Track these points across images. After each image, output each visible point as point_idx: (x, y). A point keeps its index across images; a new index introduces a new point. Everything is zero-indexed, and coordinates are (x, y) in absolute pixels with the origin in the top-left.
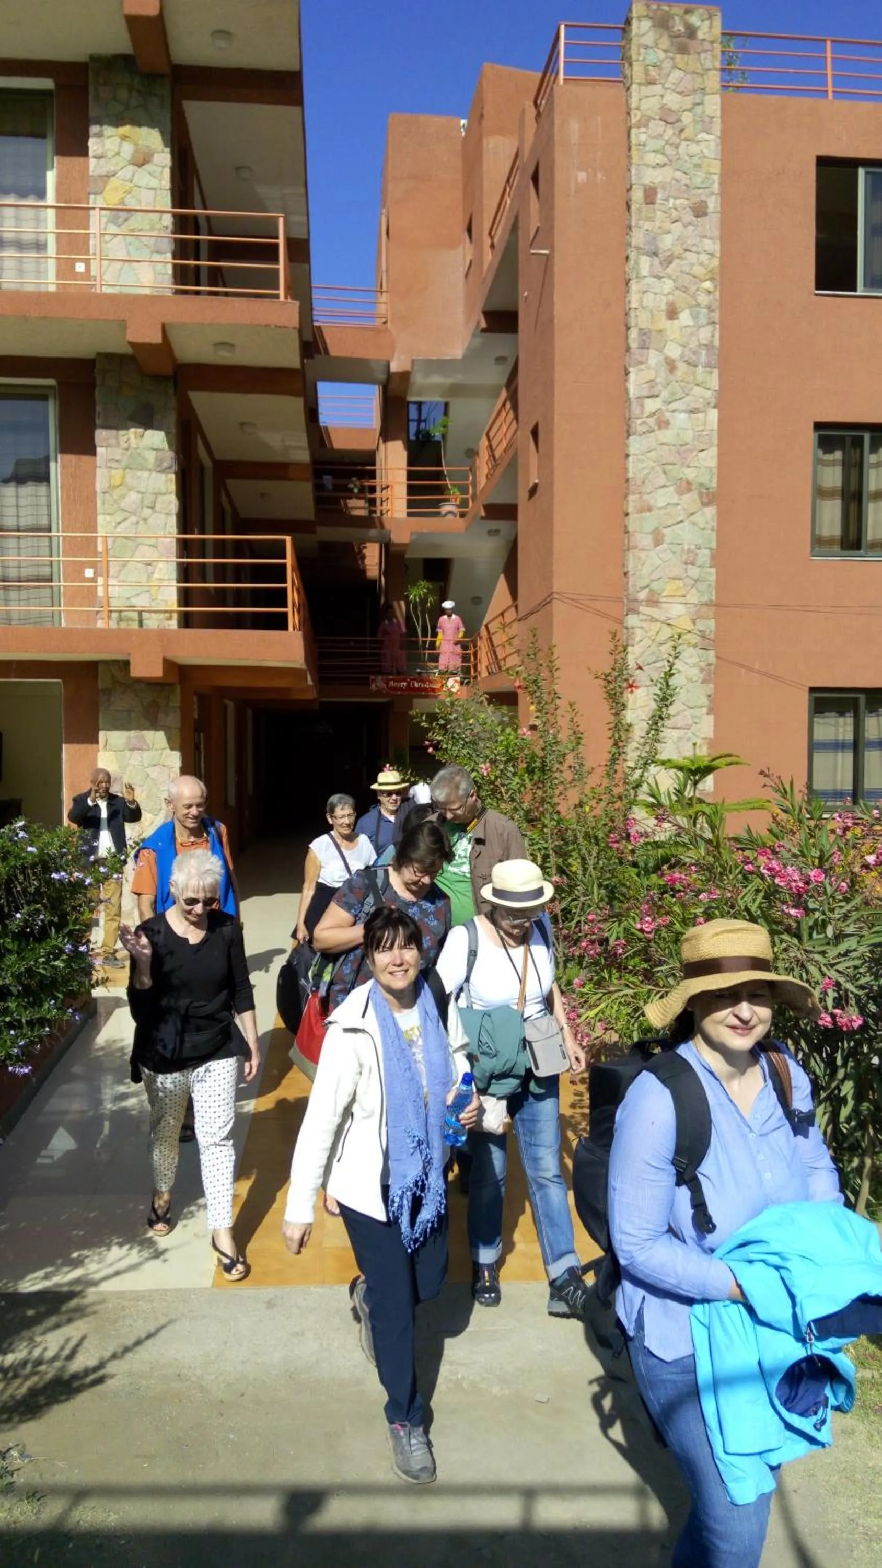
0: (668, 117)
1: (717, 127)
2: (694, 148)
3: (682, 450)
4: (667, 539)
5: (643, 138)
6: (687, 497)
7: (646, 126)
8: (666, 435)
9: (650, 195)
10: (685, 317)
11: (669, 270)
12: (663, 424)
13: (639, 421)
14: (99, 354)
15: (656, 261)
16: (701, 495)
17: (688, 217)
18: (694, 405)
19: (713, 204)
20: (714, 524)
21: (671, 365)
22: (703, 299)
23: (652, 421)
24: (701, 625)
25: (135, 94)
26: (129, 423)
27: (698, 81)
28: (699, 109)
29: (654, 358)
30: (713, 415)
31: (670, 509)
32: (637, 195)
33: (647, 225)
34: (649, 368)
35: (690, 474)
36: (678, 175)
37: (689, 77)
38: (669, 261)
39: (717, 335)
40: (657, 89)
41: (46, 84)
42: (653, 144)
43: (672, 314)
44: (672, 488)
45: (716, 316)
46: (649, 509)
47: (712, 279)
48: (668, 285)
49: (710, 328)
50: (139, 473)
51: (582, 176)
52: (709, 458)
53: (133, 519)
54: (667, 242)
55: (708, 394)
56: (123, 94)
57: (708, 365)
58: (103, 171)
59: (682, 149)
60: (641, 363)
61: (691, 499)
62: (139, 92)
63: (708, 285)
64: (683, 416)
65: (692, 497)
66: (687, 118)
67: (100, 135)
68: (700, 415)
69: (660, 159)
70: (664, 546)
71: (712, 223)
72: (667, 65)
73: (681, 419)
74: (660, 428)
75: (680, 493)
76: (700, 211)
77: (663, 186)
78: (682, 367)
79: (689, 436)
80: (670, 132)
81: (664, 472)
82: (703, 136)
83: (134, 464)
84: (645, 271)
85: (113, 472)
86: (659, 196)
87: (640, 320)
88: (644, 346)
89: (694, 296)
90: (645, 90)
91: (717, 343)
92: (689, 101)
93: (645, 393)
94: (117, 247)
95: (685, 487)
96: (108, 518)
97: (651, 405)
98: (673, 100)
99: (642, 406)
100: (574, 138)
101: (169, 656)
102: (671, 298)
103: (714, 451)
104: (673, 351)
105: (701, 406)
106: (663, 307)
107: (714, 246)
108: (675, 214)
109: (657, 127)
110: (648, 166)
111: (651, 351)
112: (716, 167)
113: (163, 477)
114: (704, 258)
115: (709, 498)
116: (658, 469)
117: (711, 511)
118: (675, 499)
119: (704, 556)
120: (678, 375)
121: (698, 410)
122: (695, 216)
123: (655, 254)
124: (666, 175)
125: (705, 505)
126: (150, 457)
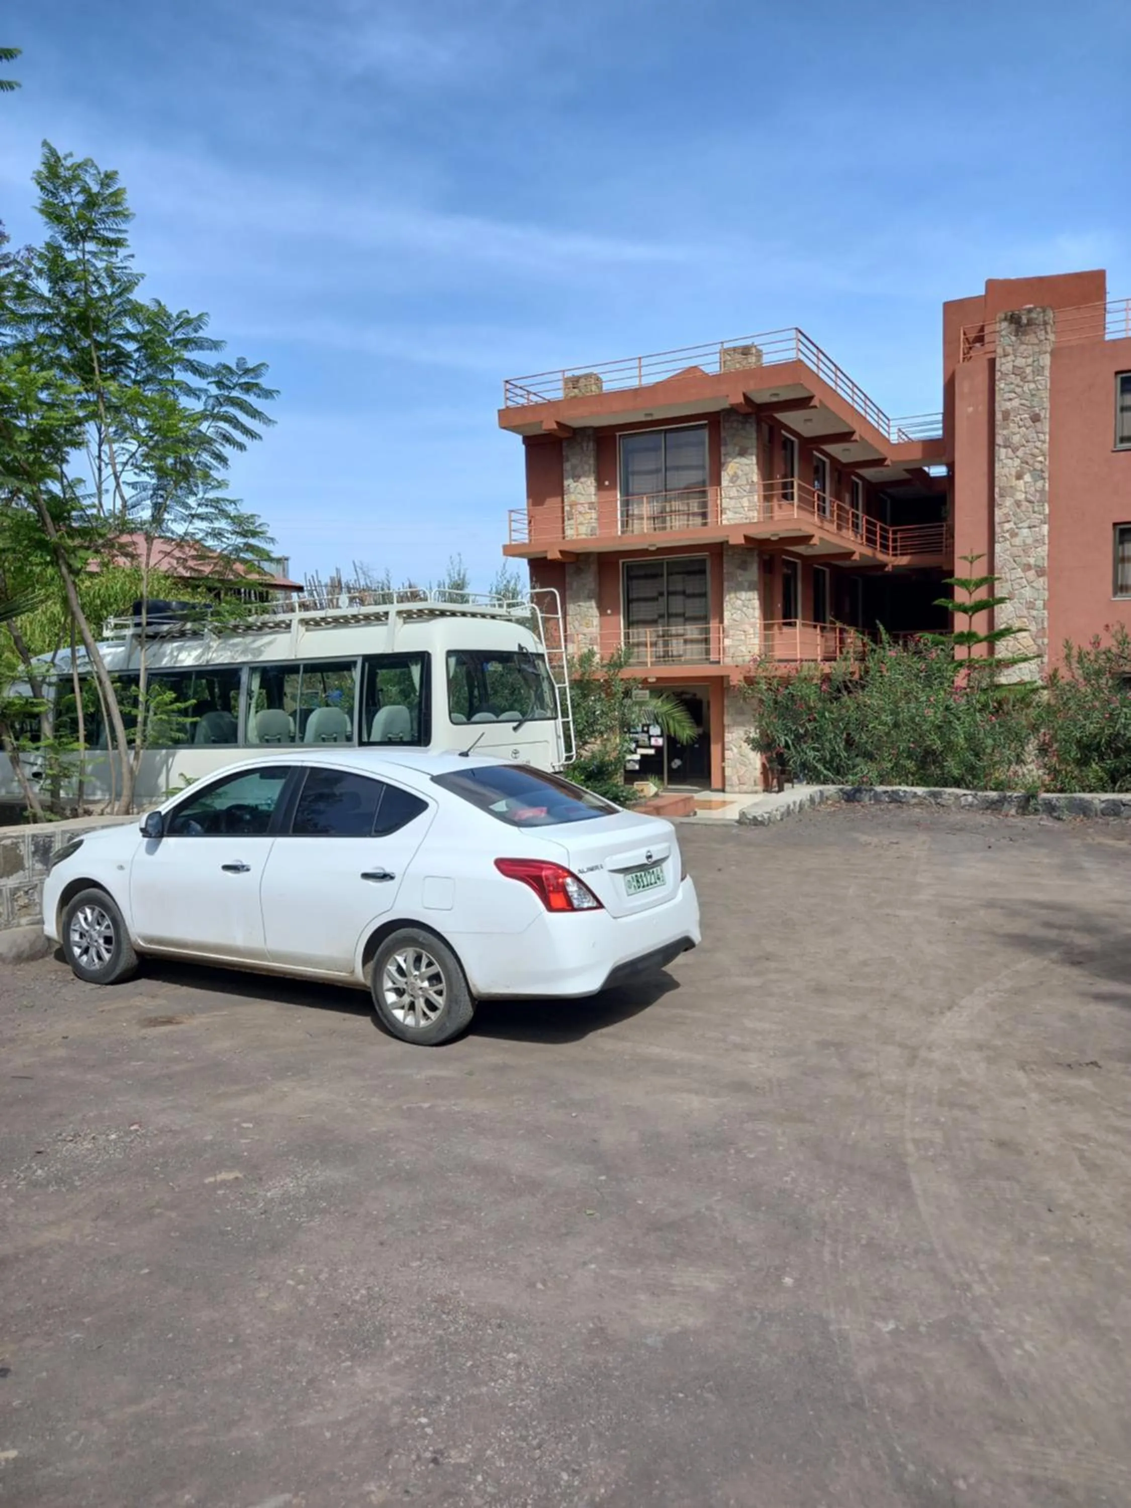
0: (1018, 371)
1: (1047, 373)
2: (1032, 386)
3: (1026, 548)
5: (1002, 386)
6: (1028, 573)
7: (1005, 379)
8: (1017, 541)
9: (1006, 415)
10: (1027, 477)
11: (1018, 454)
12: (1014, 535)
13: (1001, 535)
15: (1010, 450)
16: (1037, 571)
17: (1029, 423)
18: (1031, 524)
19: (1045, 414)
20: (1046, 586)
21: (1018, 504)
22: (1039, 466)
23: (1008, 535)
24: (1037, 641)
25: (740, 425)
27: (1037, 349)
28: (1036, 364)
29: (1009, 502)
30: (1045, 528)
31: (1019, 581)
32: (999, 416)
33: (1005, 432)
34: (1006, 507)
35: (1032, 561)
36: (1023, 401)
37: (1030, 347)
38: (1017, 449)
39: (1047, 485)
40: (1010, 358)
42: (1007, 389)
43: (1019, 477)
44: (1019, 569)
45: (1046, 475)
46: (1008, 581)
47: (1044, 455)
48: (1017, 462)
49: (1042, 481)
51: (970, 409)
52: (1043, 550)
54: (1016, 439)
55: (1043, 517)
56: (735, 425)
57: (1041, 501)
59: (1025, 388)
60: (1002, 505)
61: (1031, 574)
63: (1040, 458)
64: (1027, 530)
65: (1033, 572)
66: (1028, 370)
68: (1037, 529)
70: (1016, 600)
71: (1044, 425)
72: (1016, 343)
73: (1025, 531)
74: (1012, 538)
75: (1024, 571)
76: (1036, 419)
77: (1013, 409)
78: (1025, 504)
79: (1029, 541)
80: (1019, 378)
81: (1015, 561)
82: (1039, 378)
83: (740, 588)
84: (1003, 457)
86: (1012, 415)
87: (1001, 482)
88: (1002, 496)
89: (1033, 466)
90: (1003, 360)
91: (1046, 489)
92: (1030, 360)
93: (1003, 520)
94: (735, 492)
95: (1028, 568)
97: (1007, 526)
98: (1020, 362)
99: (1003, 527)
100: (966, 389)
102: (1019, 468)
103: (1046, 547)
104: (1021, 496)
105: (1036, 524)
106: (1015, 474)
107: (1044, 437)
108: (1021, 423)
109: (1011, 378)
110: (1005, 400)
111: (1007, 498)
112: (1047, 395)
114: (1039, 444)
115: (1042, 573)
116: (1013, 559)
117: (1043, 580)
118: (1022, 575)
119: (1039, 604)
120: (1023, 508)
121: (1034, 526)
122: (1034, 422)
123: (1009, 447)
124: (1016, 403)
125: (1039, 576)
126: (746, 584)
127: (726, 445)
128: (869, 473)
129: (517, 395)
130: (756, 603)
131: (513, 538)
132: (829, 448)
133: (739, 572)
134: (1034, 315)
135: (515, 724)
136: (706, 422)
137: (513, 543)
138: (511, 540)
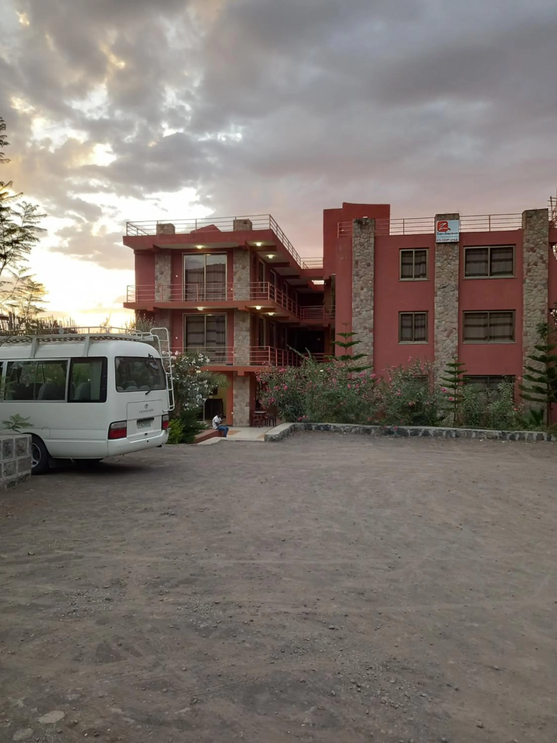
0: (361, 244)
1: (373, 246)
2: (367, 251)
3: (365, 319)
5: (355, 250)
6: (365, 331)
7: (356, 247)
8: (361, 317)
9: (357, 262)
10: (365, 290)
11: (362, 279)
13: (354, 314)
15: (358, 277)
16: (369, 330)
17: (366, 266)
18: (367, 309)
19: (372, 263)
20: (372, 337)
21: (362, 301)
22: (369, 285)
23: (357, 314)
24: (369, 360)
27: (368, 235)
28: (369, 242)
29: (358, 299)
30: (372, 312)
31: (362, 333)
32: (354, 262)
33: (356, 269)
34: (357, 301)
35: (367, 325)
36: (363, 257)
37: (366, 234)
38: (361, 277)
39: (373, 293)
40: (359, 238)
42: (357, 251)
43: (362, 289)
44: (362, 329)
45: (372, 289)
46: (357, 333)
47: (372, 281)
49: (371, 292)
50: (242, 332)
51: (342, 258)
54: (361, 273)
55: (371, 307)
56: (240, 254)
57: (371, 300)
58: (236, 271)
59: (364, 251)
60: (355, 300)
63: (370, 282)
65: (367, 330)
66: (366, 244)
68: (369, 312)
69: (359, 254)
70: (361, 343)
71: (371, 268)
72: (361, 232)
73: (364, 313)
74: (359, 315)
75: (364, 330)
76: (369, 265)
77: (360, 260)
78: (364, 301)
79: (366, 316)
80: (362, 248)
82: (370, 248)
83: (241, 330)
84: (355, 280)
86: (359, 262)
87: (354, 291)
88: (355, 297)
89: (367, 285)
90: (356, 239)
91: (373, 295)
92: (366, 240)
93: (355, 307)
94: (239, 286)
95: (365, 328)
96: (236, 341)
97: (357, 310)
98: (362, 240)
99: (355, 310)
100: (340, 249)
101: (246, 371)
102: (362, 285)
103: (372, 320)
104: (362, 297)
105: (369, 310)
106: (360, 287)
107: (372, 273)
108: (363, 266)
109: (358, 247)
110: (356, 256)
112: (373, 255)
113: (247, 332)
114: (370, 276)
115: (371, 331)
116: (359, 324)
117: (371, 334)
118: (363, 331)
119: (370, 344)
120: (364, 303)
124: (361, 257)
126: (244, 329)
127: (235, 263)
128: (290, 281)
129: (133, 230)
130: (249, 338)
131: (129, 299)
132: (277, 269)
133: (241, 323)
134: (368, 221)
135: (147, 392)
136: (226, 252)
137: (129, 302)
138: (127, 300)
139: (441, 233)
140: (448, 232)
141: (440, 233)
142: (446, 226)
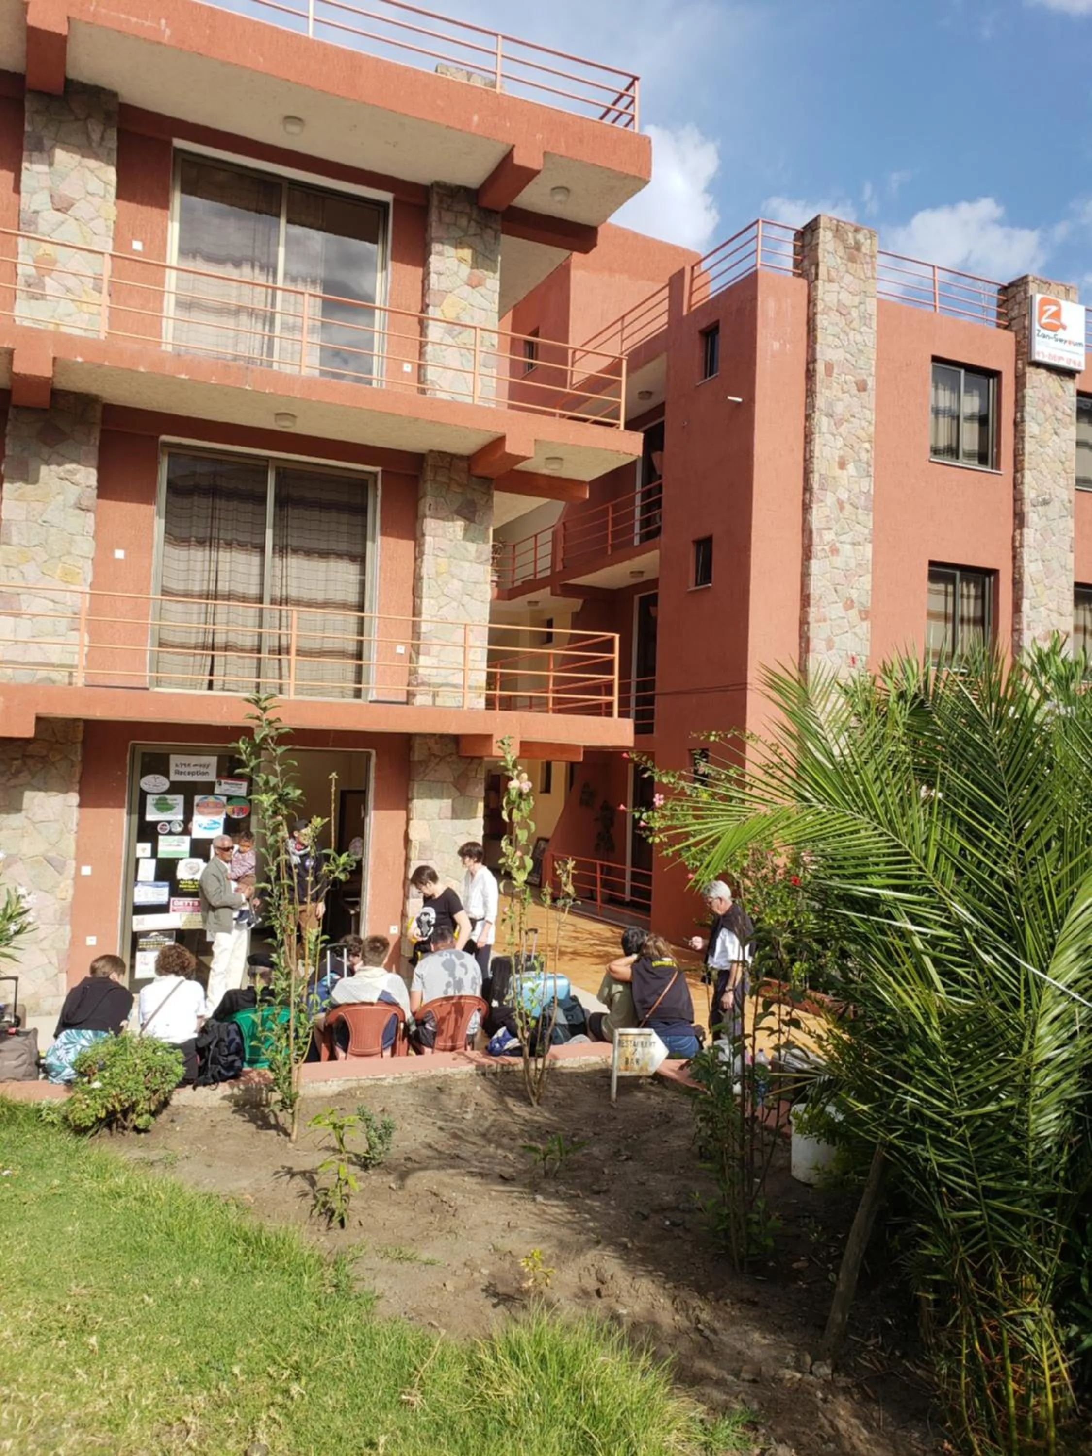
0: (842, 311)
1: (874, 325)
2: (859, 338)
3: (848, 574)
4: (836, 645)
5: (826, 323)
6: (851, 613)
7: (827, 314)
8: (838, 561)
9: (829, 369)
10: (851, 468)
11: (841, 430)
12: (835, 551)
13: (819, 548)
14: (431, 451)
15: (832, 422)
16: (860, 612)
17: (854, 390)
18: (857, 539)
19: (871, 383)
20: (869, 636)
21: (841, 505)
22: (864, 456)
23: (827, 549)
25: (473, 223)
26: (456, 517)
27: (863, 286)
28: (862, 307)
29: (830, 499)
30: (869, 549)
31: (839, 621)
32: (820, 367)
33: (827, 393)
34: (826, 506)
35: (853, 594)
36: (849, 356)
37: (856, 281)
38: (840, 423)
39: (872, 486)
40: (836, 286)
41: (386, 196)
42: (831, 329)
43: (842, 465)
44: (841, 604)
45: (872, 470)
46: (825, 620)
47: (870, 441)
48: (840, 443)
49: (868, 479)
50: (462, 563)
51: (776, 345)
52: (866, 581)
53: (454, 604)
54: (839, 408)
55: (866, 531)
56: (464, 222)
57: (865, 508)
58: (443, 287)
59: (851, 337)
60: (822, 501)
61: (853, 613)
62: (477, 223)
63: (867, 445)
64: (849, 547)
65: (855, 612)
66: (855, 313)
67: (440, 254)
68: (860, 548)
69: (837, 342)
70: (834, 651)
71: (870, 398)
72: (843, 269)
73: (847, 549)
74: (833, 554)
75: (847, 608)
76: (862, 387)
77: (838, 363)
78: (848, 507)
79: (853, 564)
80: (844, 319)
81: (836, 591)
82: (865, 329)
84: (824, 429)
85: (439, 559)
86: (835, 370)
87: (820, 467)
88: (823, 488)
89: (858, 453)
90: (827, 286)
91: (872, 492)
92: (857, 300)
93: (823, 526)
95: (849, 604)
96: (432, 602)
97: (827, 536)
98: (845, 297)
99: (821, 537)
100: (771, 314)
102: (841, 453)
103: (869, 577)
104: (844, 496)
105: (861, 540)
106: (837, 459)
107: (870, 415)
108: (845, 387)
109: (835, 317)
110: (830, 346)
111: (829, 493)
112: (874, 356)
113: (481, 567)
114: (864, 424)
115: (865, 615)
116: (832, 588)
117: (866, 625)
118: (842, 613)
120: (846, 514)
121: (859, 544)
122: (859, 390)
123: (832, 416)
124: (841, 355)
125: (863, 619)
136: (388, 197)
139: (1046, 332)
140: (1061, 333)
141: (1043, 331)
142: (1057, 315)
